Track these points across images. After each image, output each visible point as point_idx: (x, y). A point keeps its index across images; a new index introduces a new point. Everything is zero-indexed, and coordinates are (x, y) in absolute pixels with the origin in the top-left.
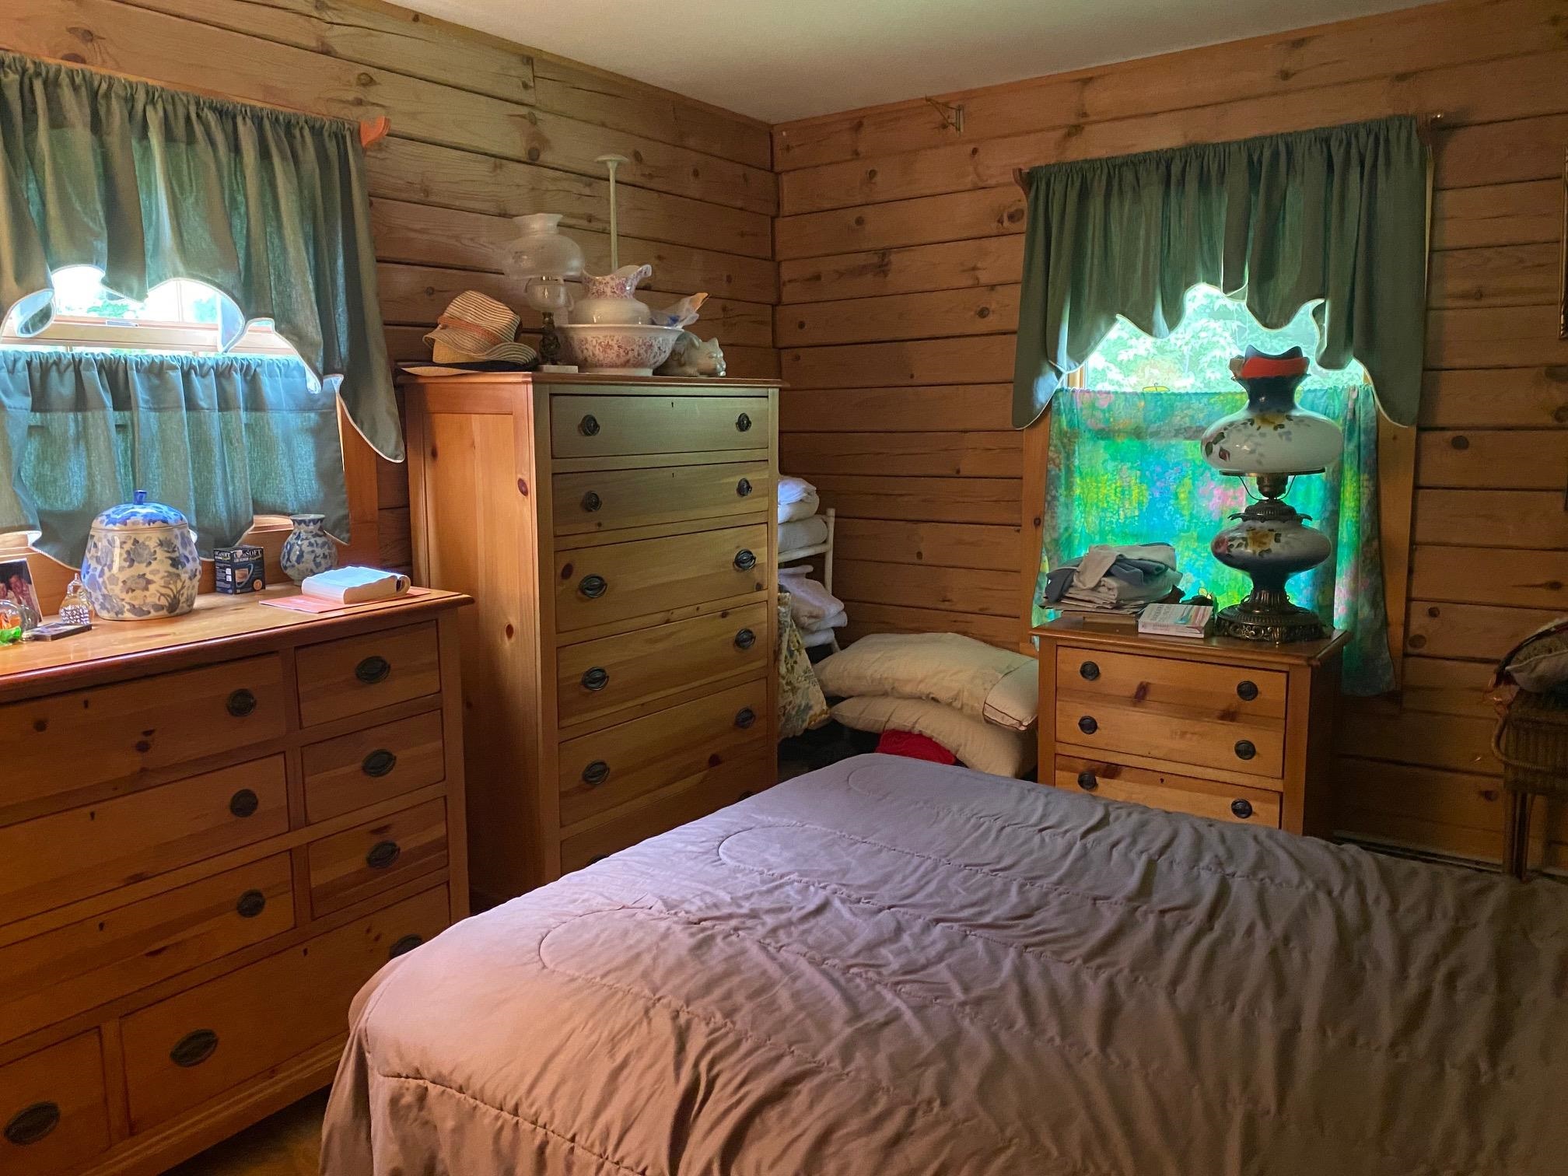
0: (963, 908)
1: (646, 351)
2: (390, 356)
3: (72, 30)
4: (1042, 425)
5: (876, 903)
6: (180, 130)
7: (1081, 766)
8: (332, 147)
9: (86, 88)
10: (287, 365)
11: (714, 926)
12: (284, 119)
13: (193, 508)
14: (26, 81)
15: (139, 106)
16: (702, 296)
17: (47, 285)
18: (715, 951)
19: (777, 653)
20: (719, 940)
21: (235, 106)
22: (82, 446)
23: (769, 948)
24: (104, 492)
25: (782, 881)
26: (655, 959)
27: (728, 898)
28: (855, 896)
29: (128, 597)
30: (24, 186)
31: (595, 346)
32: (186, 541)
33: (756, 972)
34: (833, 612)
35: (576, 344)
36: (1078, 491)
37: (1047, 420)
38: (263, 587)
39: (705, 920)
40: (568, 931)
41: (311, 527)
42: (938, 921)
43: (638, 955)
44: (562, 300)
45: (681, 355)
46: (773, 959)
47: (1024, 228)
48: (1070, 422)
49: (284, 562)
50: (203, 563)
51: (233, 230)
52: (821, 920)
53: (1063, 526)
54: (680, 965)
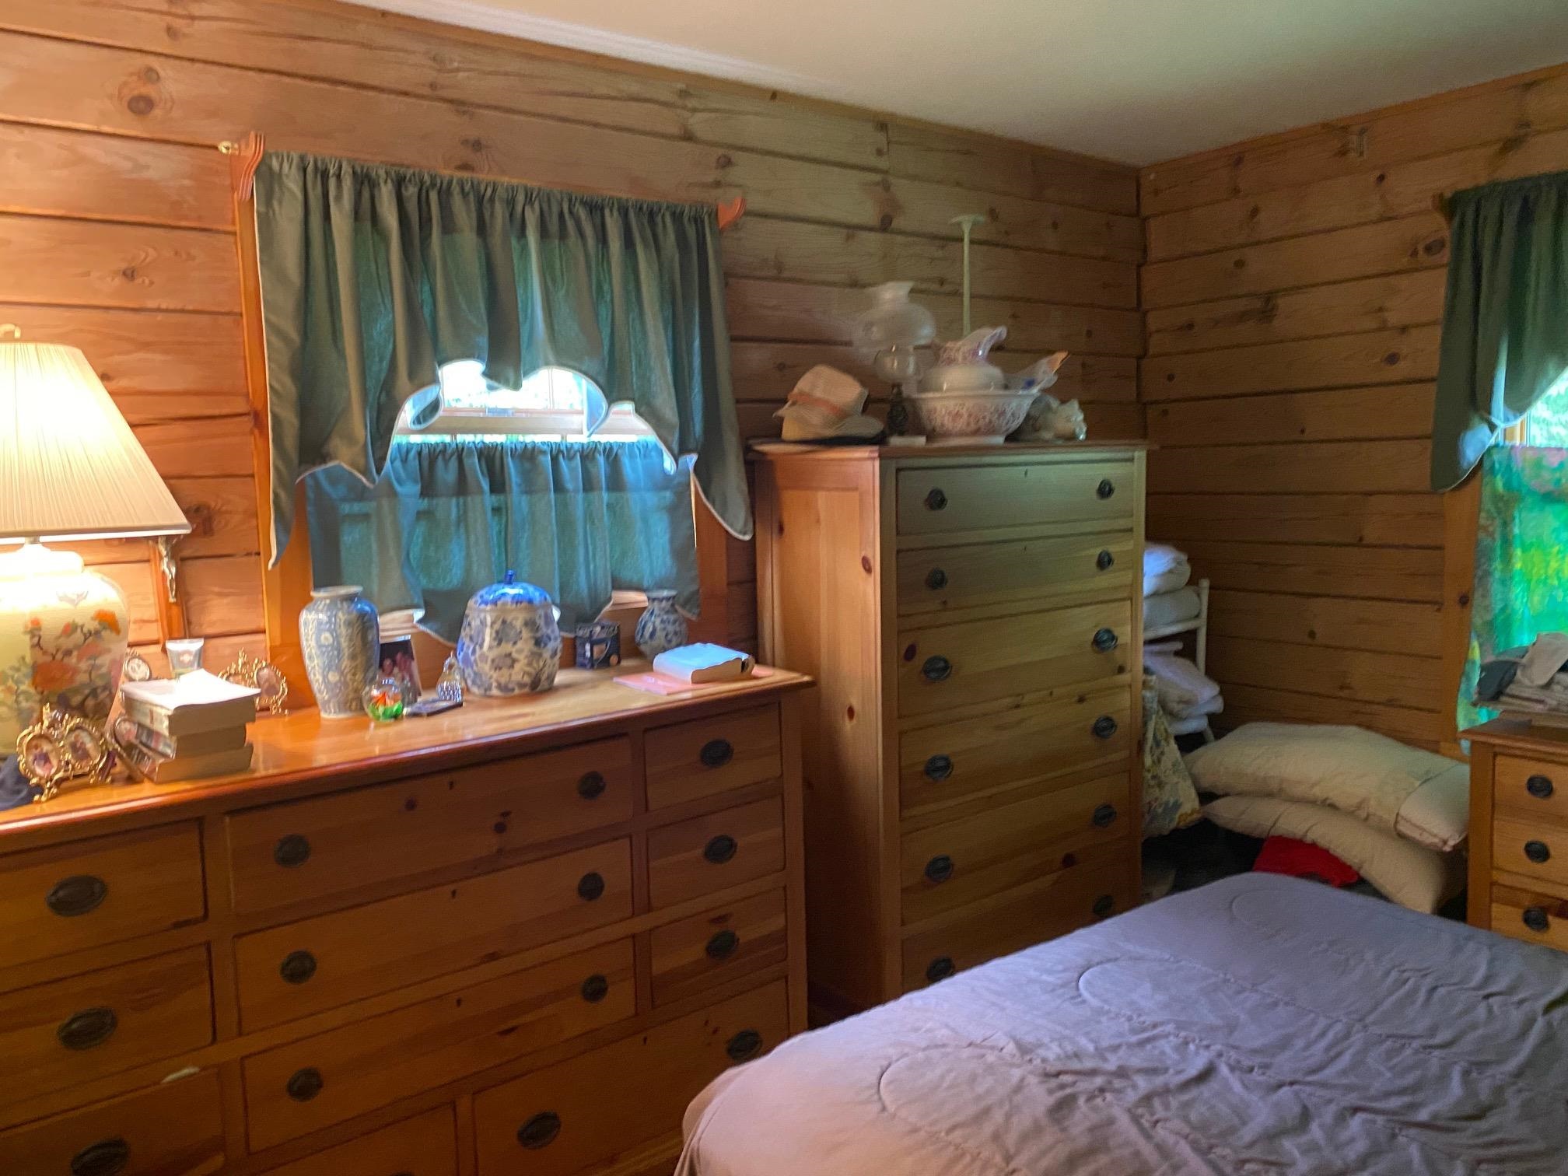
0: (1388, 1095)
1: (998, 418)
2: (741, 434)
3: (465, 142)
4: (1468, 489)
5: (1272, 1077)
6: (554, 226)
7: (1527, 902)
8: (691, 232)
9: (474, 194)
10: (646, 446)
11: (1074, 1083)
12: (647, 208)
13: (557, 586)
14: (424, 191)
15: (519, 209)
16: (1060, 356)
17: (435, 380)
18: (1078, 1116)
19: (1141, 744)
20: (1081, 1101)
21: (603, 200)
22: (462, 530)
23: (1143, 1121)
24: (480, 572)
25: (1155, 1032)
26: (1008, 1117)
27: (1091, 1047)
28: (1246, 1063)
29: (495, 675)
30: (418, 289)
31: (944, 416)
32: (548, 618)
33: (1126, 1152)
34: (1207, 695)
35: (924, 414)
36: (1518, 566)
37: (1474, 483)
38: (619, 662)
39: (1066, 1072)
40: (910, 1068)
41: (664, 603)
42: (1356, 1110)
43: (986, 1112)
44: (911, 369)
45: (1036, 419)
46: (1148, 1137)
47: (1445, 260)
48: (1507, 484)
49: (638, 638)
50: (564, 639)
51: (600, 318)
52: (1205, 1090)
53: (1498, 606)
54: (1037, 1130)
